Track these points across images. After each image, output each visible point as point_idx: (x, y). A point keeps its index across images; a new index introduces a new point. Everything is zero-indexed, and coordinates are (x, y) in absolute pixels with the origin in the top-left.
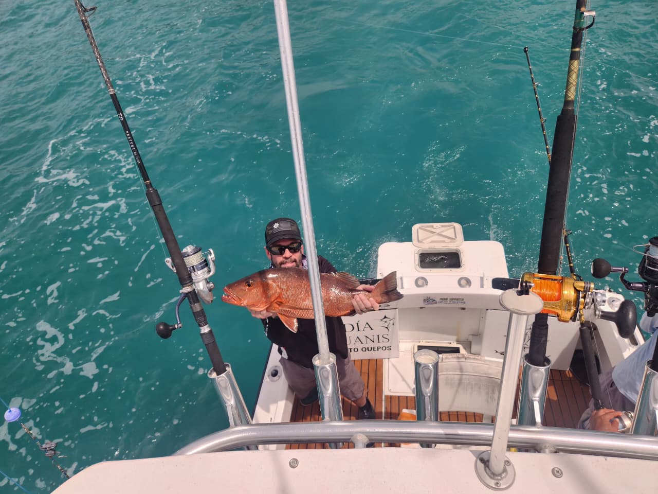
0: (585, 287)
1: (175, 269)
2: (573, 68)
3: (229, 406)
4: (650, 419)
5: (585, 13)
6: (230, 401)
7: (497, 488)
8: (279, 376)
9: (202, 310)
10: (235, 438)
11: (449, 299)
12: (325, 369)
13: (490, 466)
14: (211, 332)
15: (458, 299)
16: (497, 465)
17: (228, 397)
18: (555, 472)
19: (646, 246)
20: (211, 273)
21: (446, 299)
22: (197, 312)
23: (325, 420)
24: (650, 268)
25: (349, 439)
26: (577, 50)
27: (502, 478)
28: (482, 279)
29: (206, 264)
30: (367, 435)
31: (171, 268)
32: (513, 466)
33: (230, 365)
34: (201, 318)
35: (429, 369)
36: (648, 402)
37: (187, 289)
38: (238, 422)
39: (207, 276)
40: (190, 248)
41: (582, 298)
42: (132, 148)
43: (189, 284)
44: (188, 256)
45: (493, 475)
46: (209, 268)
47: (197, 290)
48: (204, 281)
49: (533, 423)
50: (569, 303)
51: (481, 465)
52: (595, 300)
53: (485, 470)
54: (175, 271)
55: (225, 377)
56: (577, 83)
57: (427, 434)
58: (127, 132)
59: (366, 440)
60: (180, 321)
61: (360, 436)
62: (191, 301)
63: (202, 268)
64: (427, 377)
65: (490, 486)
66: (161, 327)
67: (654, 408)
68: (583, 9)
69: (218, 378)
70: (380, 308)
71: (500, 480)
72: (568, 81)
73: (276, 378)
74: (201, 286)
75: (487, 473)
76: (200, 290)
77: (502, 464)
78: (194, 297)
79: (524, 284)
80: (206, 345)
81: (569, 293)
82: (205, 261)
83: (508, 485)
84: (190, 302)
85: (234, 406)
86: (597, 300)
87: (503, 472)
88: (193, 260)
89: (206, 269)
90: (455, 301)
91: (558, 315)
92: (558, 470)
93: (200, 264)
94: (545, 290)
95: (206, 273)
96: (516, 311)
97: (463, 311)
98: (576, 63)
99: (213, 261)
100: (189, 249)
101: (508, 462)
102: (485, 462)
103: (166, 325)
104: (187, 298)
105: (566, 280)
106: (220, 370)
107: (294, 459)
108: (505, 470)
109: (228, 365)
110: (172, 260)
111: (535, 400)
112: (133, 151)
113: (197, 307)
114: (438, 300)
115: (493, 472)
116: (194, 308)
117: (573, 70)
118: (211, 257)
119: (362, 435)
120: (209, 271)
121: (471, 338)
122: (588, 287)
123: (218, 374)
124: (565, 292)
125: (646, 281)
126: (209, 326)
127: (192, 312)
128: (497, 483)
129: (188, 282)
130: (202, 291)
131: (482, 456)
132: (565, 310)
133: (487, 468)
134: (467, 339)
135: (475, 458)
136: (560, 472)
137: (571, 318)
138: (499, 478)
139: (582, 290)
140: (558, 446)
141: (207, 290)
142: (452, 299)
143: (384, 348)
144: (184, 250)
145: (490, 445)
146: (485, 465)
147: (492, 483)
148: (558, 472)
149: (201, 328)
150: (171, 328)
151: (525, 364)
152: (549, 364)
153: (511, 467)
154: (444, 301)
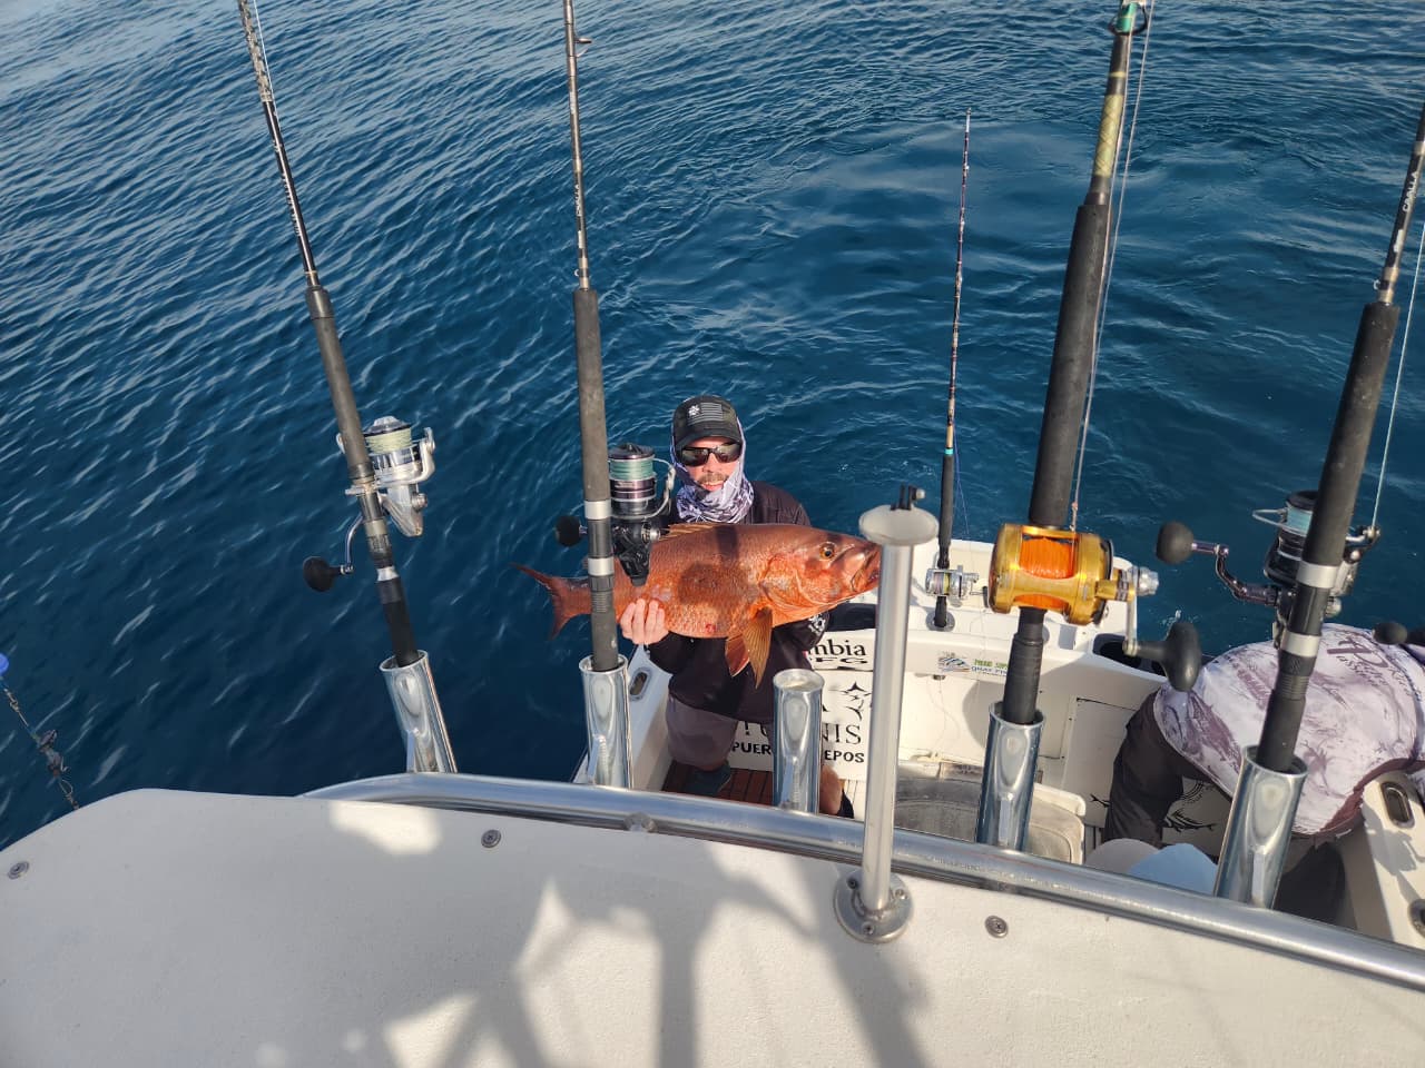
2: (1108, 111)
11: (994, 665)
13: (861, 893)
14: (396, 582)
18: (993, 926)
20: (424, 476)
21: (989, 664)
22: (374, 537)
24: (1284, 555)
26: (1120, 74)
29: (415, 455)
34: (381, 550)
37: (358, 490)
39: (415, 478)
40: (388, 420)
43: (365, 481)
45: (864, 911)
51: (848, 891)
53: (853, 900)
63: (405, 462)
66: (313, 568)
70: (844, 664)
71: (876, 922)
75: (854, 906)
78: (370, 506)
82: (415, 449)
86: (1139, 586)
87: (886, 909)
88: (390, 444)
89: (413, 465)
91: (1066, 610)
92: (999, 922)
95: (412, 472)
98: (1116, 101)
100: (386, 422)
101: (901, 894)
102: (857, 887)
103: (321, 565)
108: (890, 906)
113: (375, 528)
114: (970, 663)
115: (865, 904)
116: (369, 528)
117: (1108, 115)
118: (428, 445)
120: (420, 472)
128: (870, 928)
129: (363, 475)
130: (398, 505)
131: (854, 875)
132: (1081, 599)
133: (856, 898)
135: (839, 877)
136: (1003, 927)
137: (1092, 615)
138: (875, 918)
141: (410, 506)
143: (848, 757)
144: (378, 423)
146: (855, 891)
148: (998, 926)
149: (380, 570)
150: (330, 571)
154: (984, 667)
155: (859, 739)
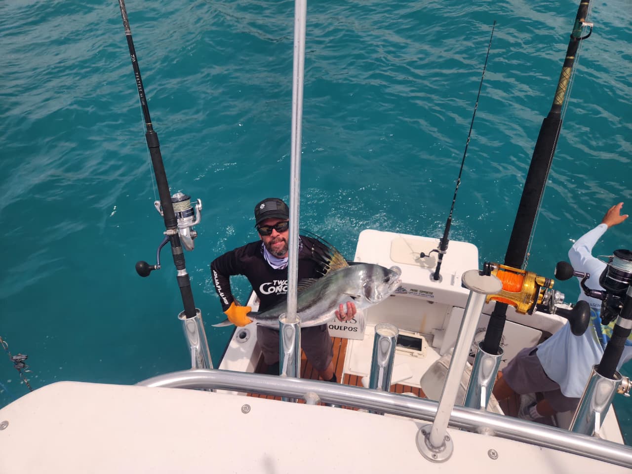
0: (545, 282)
1: (162, 212)
2: (565, 74)
3: (193, 349)
4: (589, 420)
5: (583, 24)
6: (196, 345)
7: (433, 460)
8: (247, 339)
9: (182, 254)
10: (194, 379)
11: (419, 291)
12: (290, 327)
13: (430, 439)
14: (187, 276)
15: (427, 293)
16: (436, 439)
17: (195, 342)
18: (491, 453)
19: (610, 257)
20: (196, 222)
21: (416, 291)
22: (177, 255)
23: (282, 375)
24: (610, 277)
25: (302, 396)
26: (572, 58)
27: (440, 452)
28: (453, 277)
29: (192, 212)
30: (320, 395)
31: (159, 211)
32: (452, 442)
33: (200, 311)
34: (180, 261)
35: (387, 341)
36: (589, 405)
37: (170, 232)
38: (200, 365)
39: (192, 224)
40: (180, 194)
41: (541, 293)
42: (139, 89)
43: (173, 227)
44: (177, 202)
45: (432, 447)
46: (195, 217)
47: (181, 235)
48: (188, 228)
49: (478, 407)
50: (528, 296)
51: (422, 437)
52: (553, 298)
53: (425, 442)
54: (163, 215)
55: (194, 320)
56: (567, 90)
57: (376, 402)
58: (137, 73)
59: (318, 399)
60: (160, 263)
61: (313, 394)
62: (173, 243)
63: (188, 216)
64: (384, 351)
65: (427, 457)
66: (141, 266)
67: (594, 410)
68: (582, 20)
69: (187, 321)
71: (438, 452)
72: (559, 86)
73: (244, 339)
74: (185, 233)
75: (426, 444)
76: (183, 236)
77: (443, 438)
78: (176, 240)
79: (487, 265)
80: (180, 288)
81: (529, 286)
82: (192, 209)
83: (443, 459)
84: (172, 245)
85: (199, 350)
86: (555, 298)
87: (442, 446)
88: (181, 207)
89: (191, 217)
90: (424, 294)
91: (516, 306)
92: (494, 452)
93: (187, 211)
94: (507, 281)
95: (191, 221)
96: (475, 289)
97: (430, 304)
98: (568, 70)
99: (200, 211)
100: (178, 196)
101: (447, 438)
102: (427, 435)
103: (145, 264)
104: (169, 242)
105: (529, 275)
106: (190, 314)
107: (246, 405)
108: (444, 445)
109: (199, 311)
110: (161, 203)
111: (483, 386)
112: (140, 93)
113: (178, 250)
114: (408, 290)
115: (433, 444)
116: (175, 251)
117: (565, 77)
118: (199, 206)
119: (314, 393)
120: (194, 220)
121: (434, 332)
122: (549, 283)
123: (187, 318)
124: (526, 285)
125: (605, 290)
126: (187, 271)
127: (172, 254)
128: (435, 456)
129: (173, 225)
130: (185, 237)
131: (424, 428)
132: (523, 302)
133: (427, 441)
134: (431, 333)
135: (418, 429)
136: (495, 454)
137: (528, 311)
138: (437, 450)
139: (542, 285)
140: (498, 431)
141: (190, 237)
142: (421, 292)
143: (350, 329)
144: (174, 196)
145: (433, 421)
146: (425, 437)
147: (430, 454)
148: (494, 454)
149: (179, 271)
150: (150, 267)
151: (479, 350)
152: (501, 354)
153: (450, 442)
154: (414, 292)
155: (356, 322)
